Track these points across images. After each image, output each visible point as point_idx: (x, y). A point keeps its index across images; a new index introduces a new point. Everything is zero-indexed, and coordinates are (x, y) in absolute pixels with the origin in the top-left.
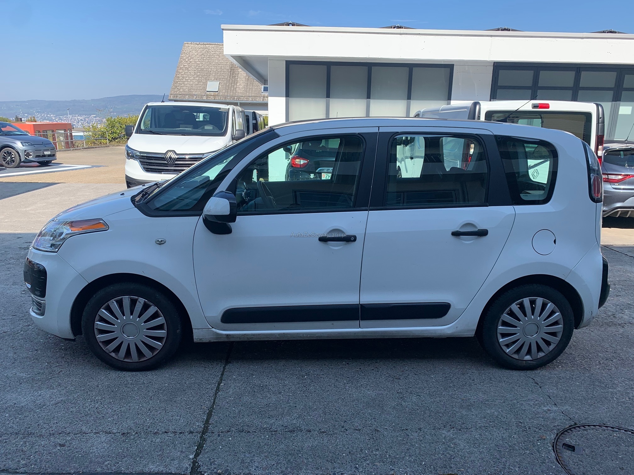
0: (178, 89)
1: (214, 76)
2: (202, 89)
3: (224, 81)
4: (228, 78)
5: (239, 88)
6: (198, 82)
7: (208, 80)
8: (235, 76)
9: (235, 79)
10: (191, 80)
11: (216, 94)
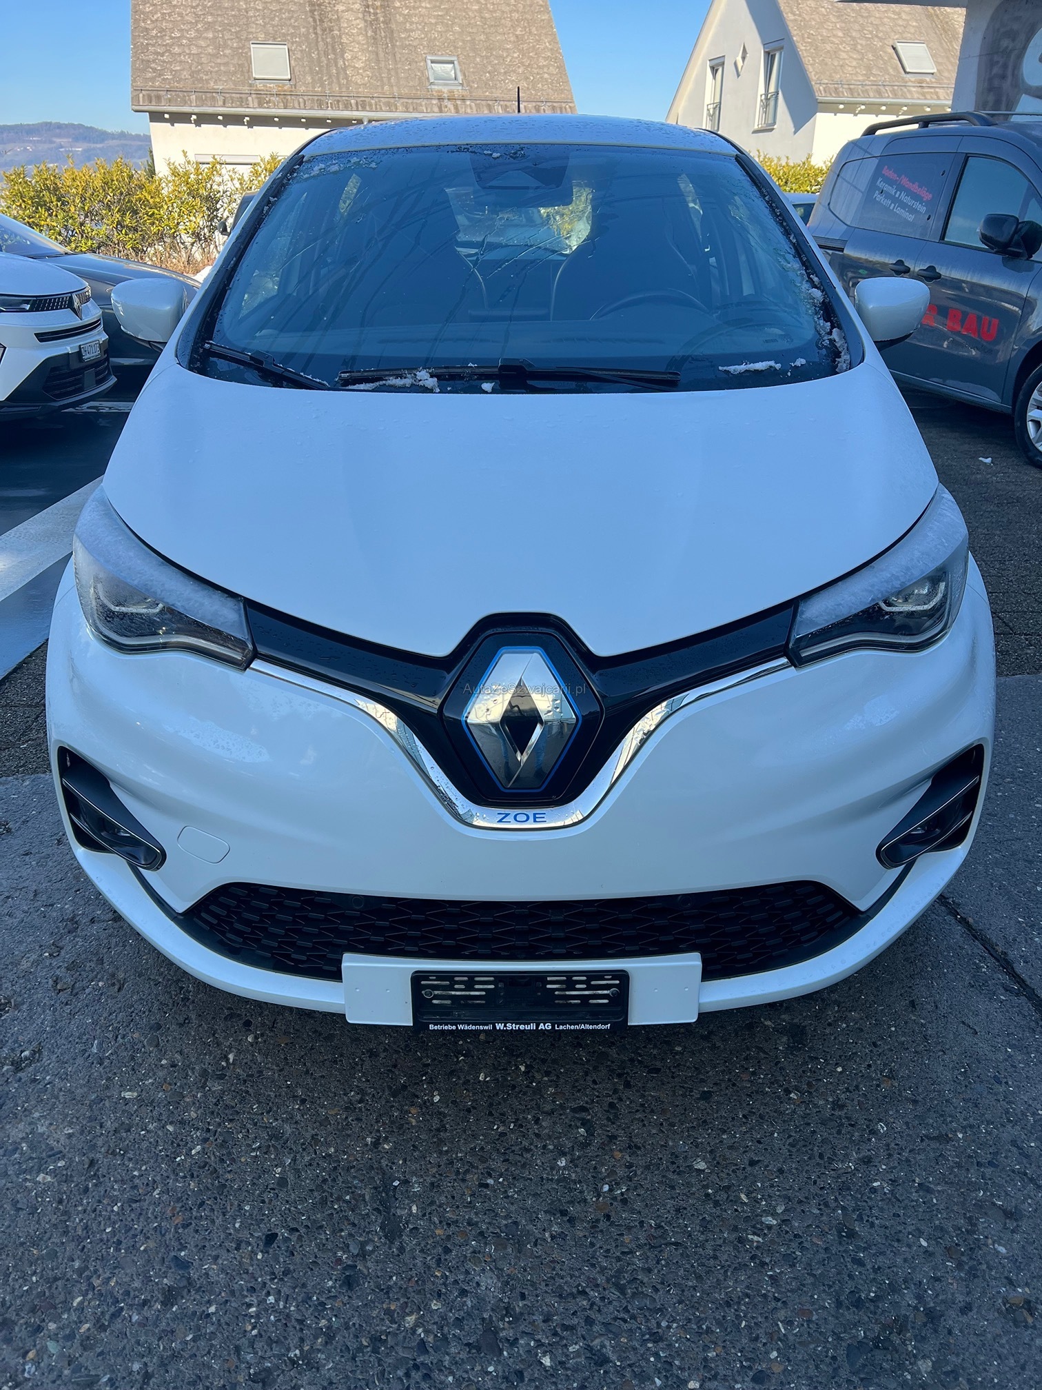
0: (154, 70)
1: (264, 26)
2: (234, 73)
3: (299, 44)
4: (309, 33)
5: (355, 67)
6: (218, 47)
7: (248, 40)
8: (331, 30)
9: (333, 38)
10: (188, 39)
11: (286, 88)
